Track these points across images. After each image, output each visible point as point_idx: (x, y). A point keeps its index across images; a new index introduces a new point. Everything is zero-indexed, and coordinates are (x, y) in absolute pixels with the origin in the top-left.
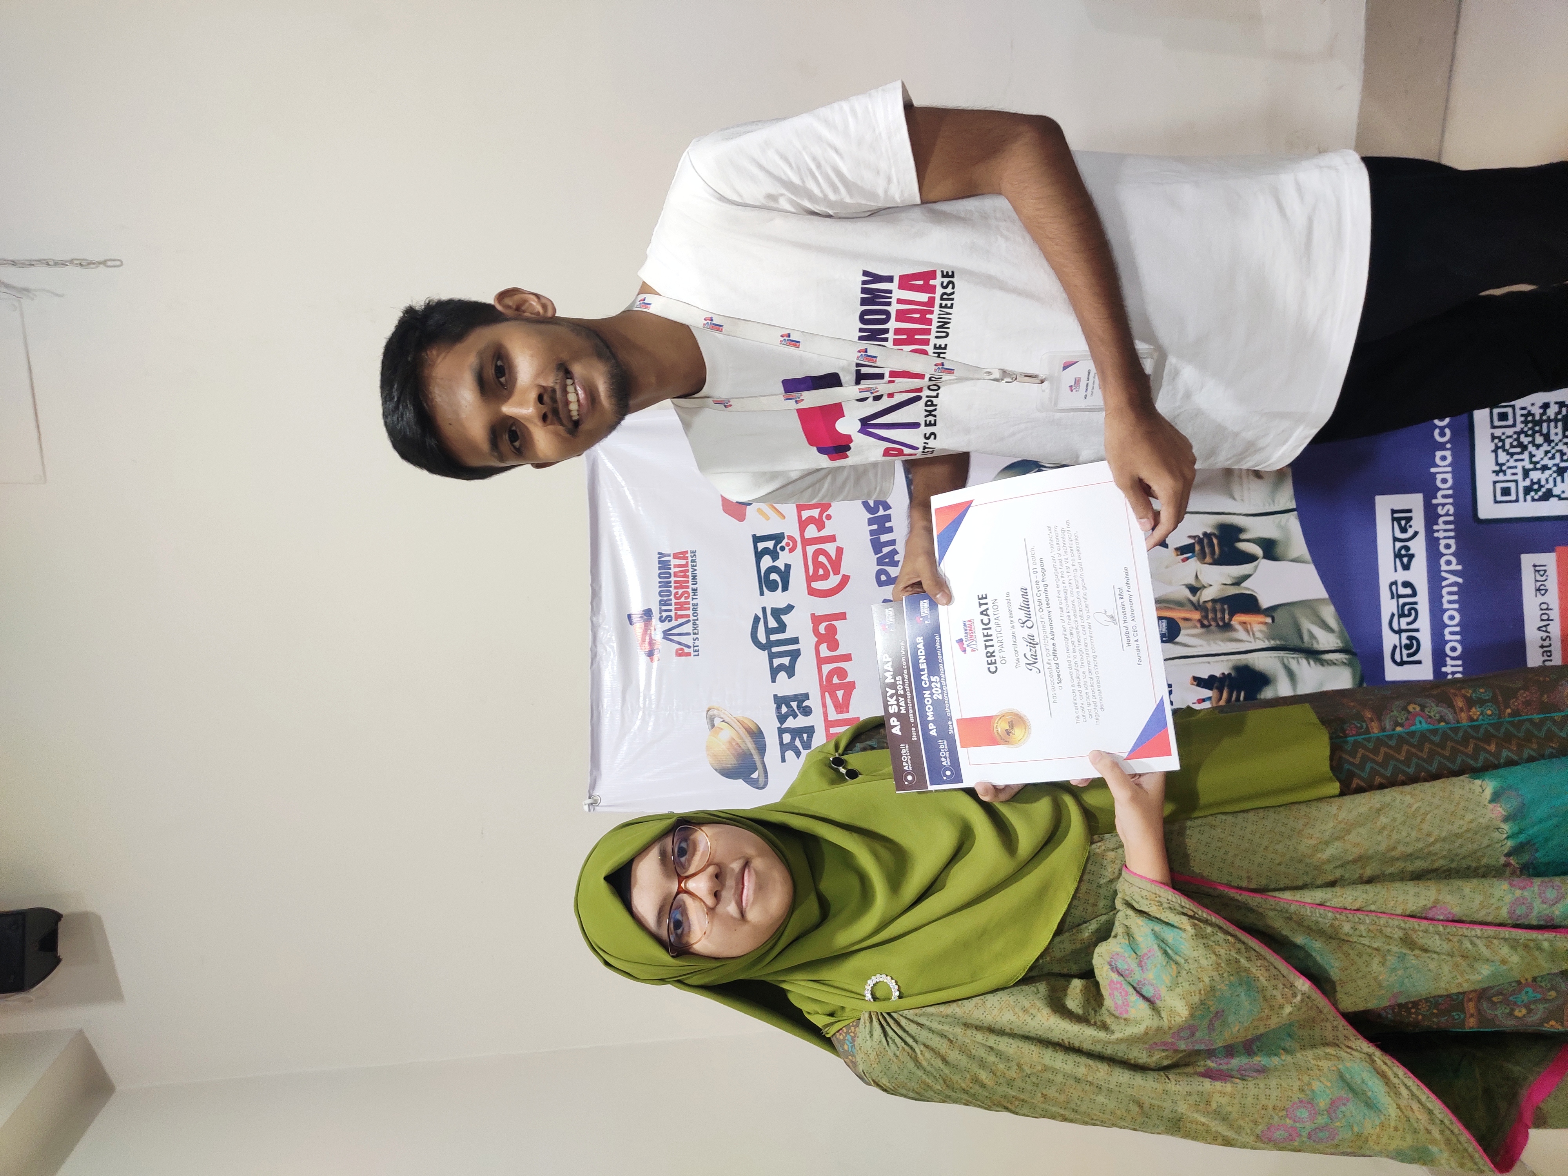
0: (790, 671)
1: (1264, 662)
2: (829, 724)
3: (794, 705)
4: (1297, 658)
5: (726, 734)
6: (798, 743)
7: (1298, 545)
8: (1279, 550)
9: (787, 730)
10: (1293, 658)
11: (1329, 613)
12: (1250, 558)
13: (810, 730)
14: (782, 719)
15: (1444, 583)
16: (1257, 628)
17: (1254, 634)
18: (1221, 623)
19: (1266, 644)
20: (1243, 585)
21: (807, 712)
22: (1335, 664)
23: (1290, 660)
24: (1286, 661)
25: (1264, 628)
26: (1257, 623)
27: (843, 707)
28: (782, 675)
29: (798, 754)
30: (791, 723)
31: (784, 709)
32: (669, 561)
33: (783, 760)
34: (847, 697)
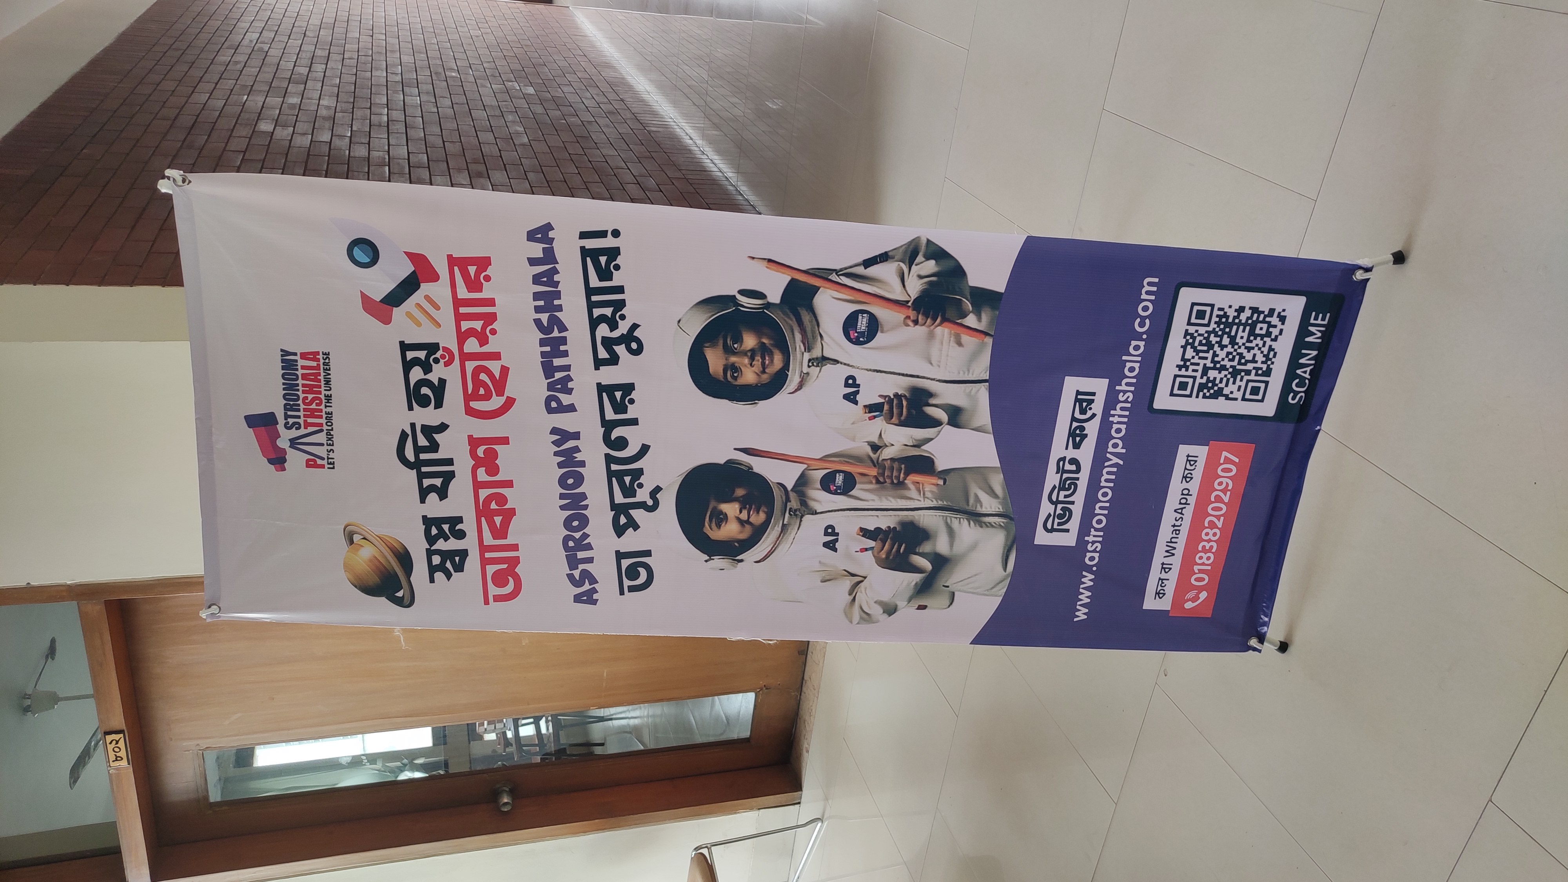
0: (443, 493)
1: (928, 520)
2: (484, 549)
3: (446, 527)
4: (960, 518)
5: (367, 553)
6: (448, 565)
7: (983, 415)
8: (963, 418)
9: (438, 552)
10: (956, 518)
11: (997, 482)
12: (936, 423)
13: (464, 554)
14: (432, 541)
15: (1106, 464)
16: (928, 488)
17: (924, 494)
18: (895, 481)
19: (934, 503)
20: (923, 447)
21: (461, 535)
22: (992, 526)
23: (953, 519)
24: (949, 521)
25: (935, 489)
26: (929, 484)
27: (500, 532)
28: (433, 497)
29: (449, 576)
30: (441, 545)
31: (434, 531)
32: (296, 361)
33: (432, 580)
34: (506, 523)
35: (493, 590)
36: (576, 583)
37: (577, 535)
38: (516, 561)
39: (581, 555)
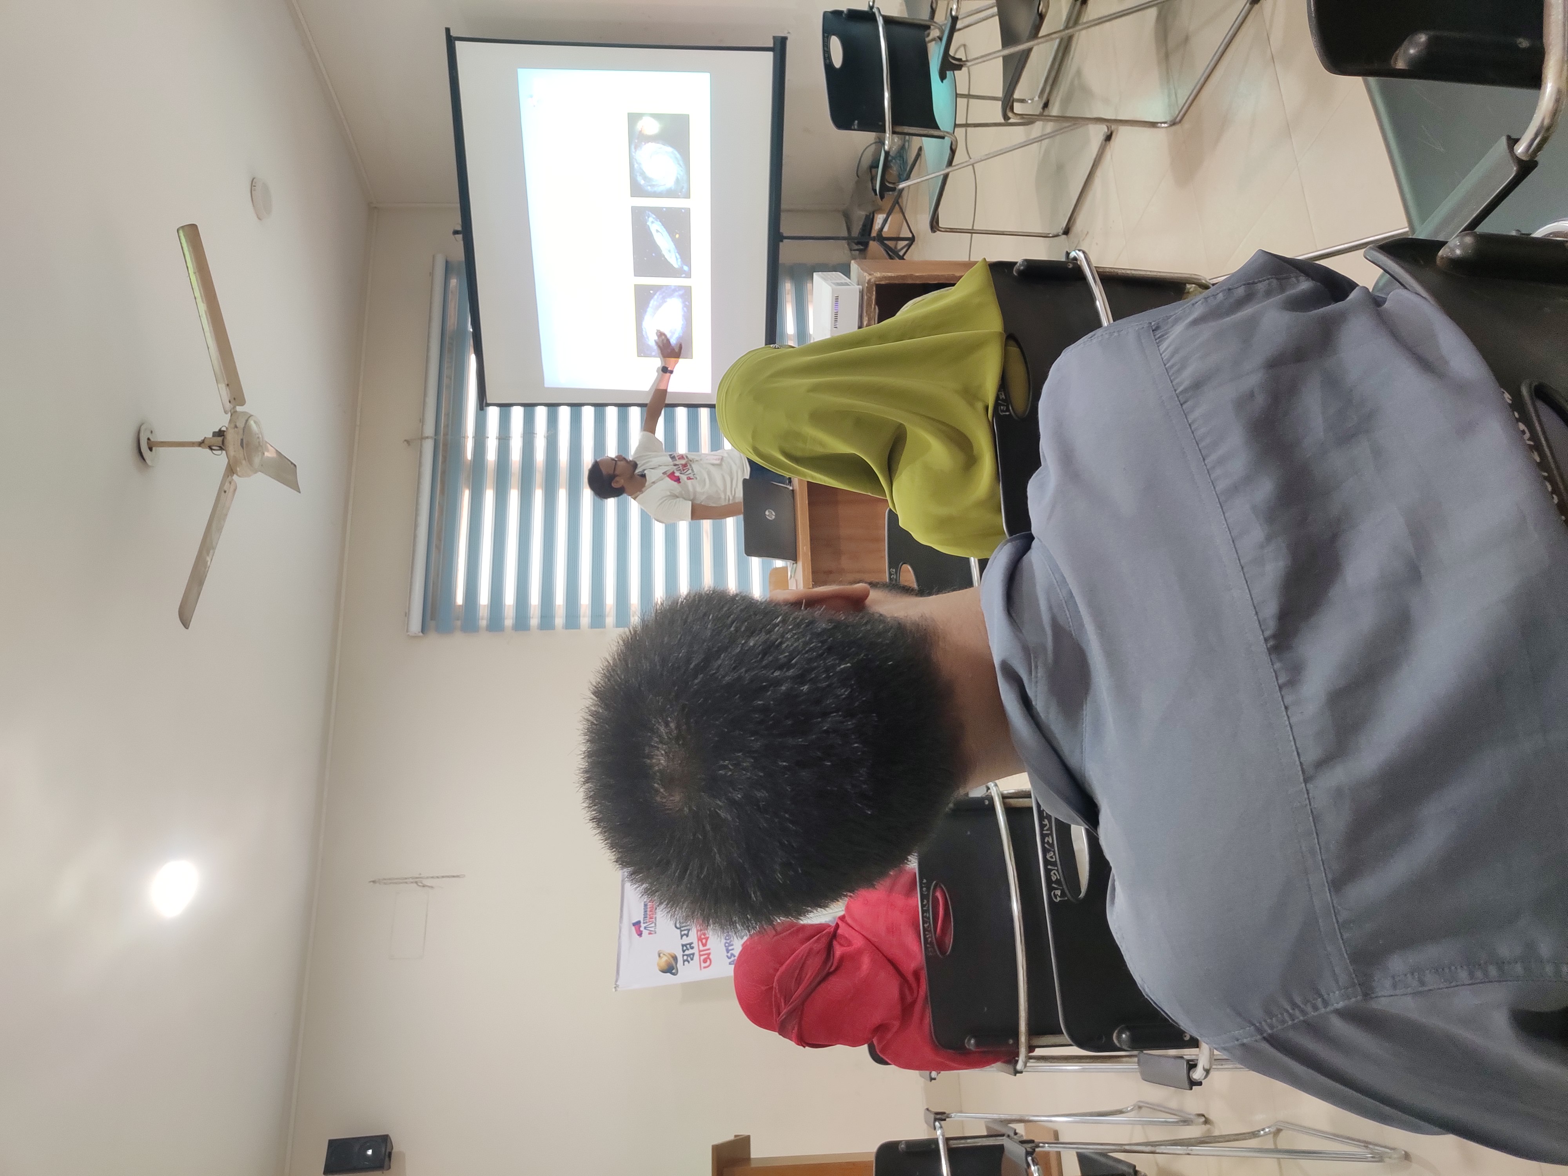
0: (687, 935)
2: (700, 951)
3: (688, 946)
5: (664, 959)
6: (689, 959)
9: (686, 955)
13: (693, 954)
14: (684, 951)
21: (692, 948)
27: (704, 945)
28: (685, 937)
29: (689, 962)
30: (687, 952)
31: (685, 948)
33: (684, 965)
34: (706, 942)
35: (703, 965)
36: (729, 958)
37: (728, 941)
38: (709, 954)
39: (730, 948)
